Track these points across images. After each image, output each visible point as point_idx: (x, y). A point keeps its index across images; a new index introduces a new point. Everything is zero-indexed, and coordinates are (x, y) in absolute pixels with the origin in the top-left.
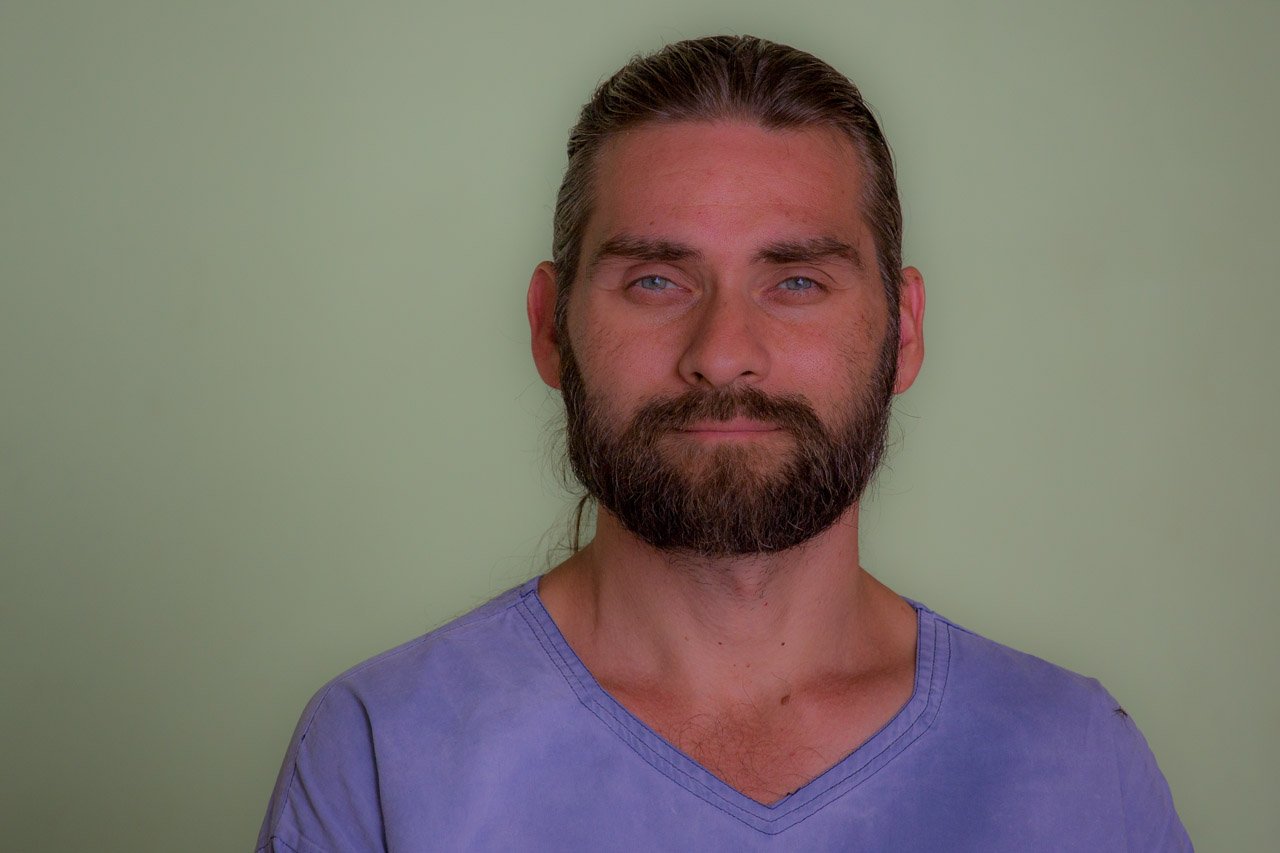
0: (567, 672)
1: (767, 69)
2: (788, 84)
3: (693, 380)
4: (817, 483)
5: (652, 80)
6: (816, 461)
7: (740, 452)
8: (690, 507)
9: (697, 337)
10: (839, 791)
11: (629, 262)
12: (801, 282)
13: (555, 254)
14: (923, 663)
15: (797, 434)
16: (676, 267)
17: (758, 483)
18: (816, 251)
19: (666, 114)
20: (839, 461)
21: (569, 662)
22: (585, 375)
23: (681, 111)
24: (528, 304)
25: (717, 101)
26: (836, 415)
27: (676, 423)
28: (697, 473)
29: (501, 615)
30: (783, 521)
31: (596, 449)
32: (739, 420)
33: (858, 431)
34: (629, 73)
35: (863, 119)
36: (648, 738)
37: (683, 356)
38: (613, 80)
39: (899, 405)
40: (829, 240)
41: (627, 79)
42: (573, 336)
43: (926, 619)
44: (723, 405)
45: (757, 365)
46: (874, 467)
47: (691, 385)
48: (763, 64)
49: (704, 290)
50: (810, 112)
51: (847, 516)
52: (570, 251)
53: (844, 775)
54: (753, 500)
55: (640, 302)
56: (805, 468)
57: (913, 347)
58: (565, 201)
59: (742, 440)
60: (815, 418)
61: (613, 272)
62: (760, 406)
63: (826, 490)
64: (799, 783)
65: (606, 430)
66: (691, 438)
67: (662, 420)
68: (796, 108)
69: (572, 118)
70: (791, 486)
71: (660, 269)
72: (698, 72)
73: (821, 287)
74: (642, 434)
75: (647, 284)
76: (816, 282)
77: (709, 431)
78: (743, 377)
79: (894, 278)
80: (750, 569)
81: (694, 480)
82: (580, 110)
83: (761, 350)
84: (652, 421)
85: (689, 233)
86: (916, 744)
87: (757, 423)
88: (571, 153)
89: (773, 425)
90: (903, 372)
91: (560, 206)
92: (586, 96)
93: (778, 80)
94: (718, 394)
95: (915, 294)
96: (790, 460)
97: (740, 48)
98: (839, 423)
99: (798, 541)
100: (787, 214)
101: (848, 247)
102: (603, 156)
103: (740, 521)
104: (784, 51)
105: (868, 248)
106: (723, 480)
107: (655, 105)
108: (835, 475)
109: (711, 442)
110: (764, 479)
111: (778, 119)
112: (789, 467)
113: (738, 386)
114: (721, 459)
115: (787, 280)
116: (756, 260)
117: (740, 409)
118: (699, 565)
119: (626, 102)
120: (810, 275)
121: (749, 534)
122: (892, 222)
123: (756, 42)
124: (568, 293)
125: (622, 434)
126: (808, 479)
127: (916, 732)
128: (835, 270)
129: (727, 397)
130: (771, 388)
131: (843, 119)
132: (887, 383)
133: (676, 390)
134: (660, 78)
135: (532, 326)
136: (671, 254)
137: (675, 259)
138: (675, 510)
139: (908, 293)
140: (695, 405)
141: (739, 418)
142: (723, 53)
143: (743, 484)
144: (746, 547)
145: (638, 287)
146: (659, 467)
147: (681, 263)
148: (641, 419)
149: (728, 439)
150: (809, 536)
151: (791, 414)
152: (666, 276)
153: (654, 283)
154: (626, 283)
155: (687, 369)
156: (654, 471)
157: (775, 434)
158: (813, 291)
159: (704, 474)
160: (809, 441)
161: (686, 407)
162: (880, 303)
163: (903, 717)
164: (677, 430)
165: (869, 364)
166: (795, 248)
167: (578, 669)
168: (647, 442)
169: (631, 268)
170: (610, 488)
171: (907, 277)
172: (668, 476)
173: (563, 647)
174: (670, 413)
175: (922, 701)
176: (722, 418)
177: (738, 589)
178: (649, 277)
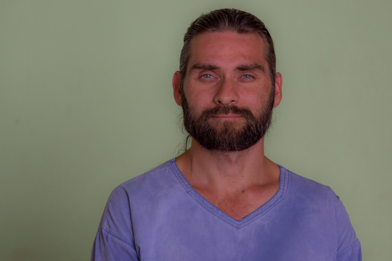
0: (183, 184)
1: (239, 17)
2: (245, 22)
3: (218, 103)
4: (252, 131)
5: (207, 20)
6: (252, 125)
7: (231, 123)
8: (217, 138)
9: (219, 91)
10: (258, 217)
11: (200, 71)
12: (248, 76)
13: (180, 69)
14: (281, 182)
15: (247, 118)
16: (213, 72)
17: (236, 131)
18: (252, 67)
19: (210, 30)
20: (258, 125)
21: (184, 181)
22: (188, 102)
23: (214, 29)
24: (173, 82)
25: (225, 26)
26: (257, 113)
27: (213, 115)
28: (219, 128)
29: (165, 168)
30: (243, 142)
31: (191, 122)
32: (231, 114)
33: (264, 117)
34: (201, 19)
35: (265, 31)
36: (205, 202)
37: (215, 96)
38: (196, 21)
39: (275, 110)
40: (256, 64)
41: (200, 20)
42: (185, 91)
43: (282, 170)
44: (226, 110)
45: (235, 99)
46: (268, 127)
47: (217, 105)
48: (237, 16)
49: (221, 78)
50: (250, 29)
51: (261, 141)
52: (184, 68)
53: (260, 212)
54: (235, 136)
55: (203, 81)
56: (249, 128)
57: (279, 94)
58: (183, 54)
59: (231, 120)
60: (251, 113)
61: (196, 73)
62: (236, 110)
63: (255, 133)
64: (247, 214)
65: (194, 117)
66: (217, 119)
67: (209, 114)
68: (247, 28)
69: (185, 31)
70: (245, 132)
71: (209, 72)
72: (219, 18)
73: (253, 77)
74: (204, 118)
75: (205, 77)
76: (252, 76)
77: (222, 117)
78: (232, 102)
79: (274, 75)
80: (234, 155)
81: (218, 131)
82: (187, 29)
83: (237, 95)
84: (207, 114)
85: (217, 62)
86: (279, 204)
87: (235, 115)
88: (185, 41)
89: (240, 115)
90: (276, 101)
91: (181, 55)
92: (189, 26)
93: (241, 21)
94: (225, 107)
95: (279, 80)
96: (245, 125)
97: (231, 12)
98: (258, 115)
99: (247, 148)
100: (244, 57)
101: (261, 66)
102: (193, 42)
103: (231, 142)
104: (243, 12)
105: (267, 67)
106: (226, 131)
107: (208, 27)
108: (257, 129)
109: (223, 120)
110: (237, 130)
111: (241, 31)
112: (244, 127)
113: (230, 104)
114: (226, 125)
115: (244, 75)
116: (235, 70)
117: (231, 111)
118: (220, 154)
119: (200, 26)
120: (250, 74)
121: (233, 146)
122: (273, 60)
123: (236, 10)
124: (184, 79)
125: (198, 118)
126: (249, 130)
127: (279, 201)
128: (257, 72)
129: (227, 108)
130: (239, 105)
131: (259, 31)
132: (271, 105)
133: (213, 106)
134: (209, 20)
135: (174, 89)
136: (212, 68)
137: (213, 70)
138: (213, 139)
139: (277, 80)
140: (218, 110)
141: (230, 113)
142: (227, 13)
143: (232, 132)
144: (233, 149)
145: (203, 77)
146: (209, 127)
147: (214, 71)
148: (203, 114)
149: (228, 119)
150: (250, 146)
151: (245, 112)
152: (210, 74)
153: (207, 76)
154: (200, 76)
155: (216, 100)
156: (207, 128)
157: (240, 118)
158: (251, 78)
159: (221, 129)
160: (250, 120)
161: (216, 110)
162: (270, 82)
163: (276, 197)
164: (214, 117)
165: (266, 99)
166: (246, 67)
167: (186, 183)
168: (205, 120)
169: (201, 72)
170: (195, 133)
171: (277, 75)
172: (211, 130)
173: (182, 177)
174: (212, 112)
175: (281, 192)
176: (226, 113)
177: (230, 161)
178: (206, 74)
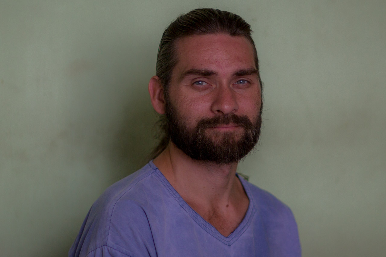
7: (231, 134)
9: (217, 99)
15: (245, 127)
37: (213, 105)
47: (215, 114)
56: (247, 137)
59: (231, 130)
60: (250, 122)
61: (188, 80)
66: (216, 129)
71: (202, 78)
77: (221, 127)
78: (232, 111)
83: (236, 103)
84: (204, 125)
85: (214, 67)
94: (225, 116)
96: (243, 135)
109: (223, 131)
115: (237, 82)
116: (233, 75)
117: (231, 121)
120: (246, 79)
126: (248, 140)
133: (210, 115)
140: (218, 120)
141: (231, 124)
145: (195, 85)
148: (199, 124)
149: (227, 130)
153: (199, 83)
154: (192, 83)
155: (214, 109)
157: (239, 128)
160: (248, 129)
161: (215, 120)
164: (212, 127)
168: (202, 131)
174: (210, 122)
176: (226, 123)
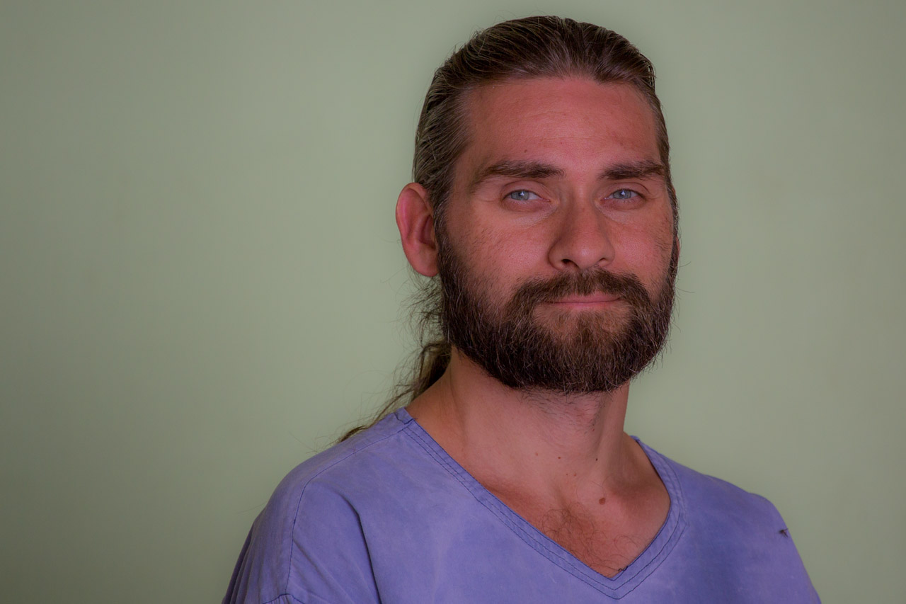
3: (562, 266)
6: (646, 322)
7: (597, 317)
9: (563, 234)
15: (631, 302)
17: (612, 339)
18: (643, 170)
26: (654, 289)
27: (550, 298)
28: (566, 333)
29: (395, 436)
30: (627, 366)
37: (552, 248)
44: (586, 283)
47: (560, 269)
54: (609, 352)
59: (597, 308)
62: (611, 283)
66: (558, 308)
67: (540, 296)
71: (528, 185)
73: (640, 196)
74: (523, 306)
76: (636, 193)
77: (572, 302)
78: (599, 262)
83: (608, 243)
84: (531, 296)
86: (683, 536)
94: (581, 275)
96: (628, 321)
98: (656, 294)
103: (599, 367)
106: (586, 338)
108: (655, 331)
109: (576, 311)
110: (614, 336)
114: (585, 322)
115: (613, 194)
116: (602, 177)
117: (598, 285)
118: (548, 400)
119: (494, 64)
120: (632, 188)
127: (681, 528)
128: (651, 184)
129: (588, 277)
141: (597, 293)
143: (600, 340)
146: (535, 329)
148: (520, 295)
149: (588, 307)
155: (557, 257)
158: (637, 199)
159: (571, 333)
164: (550, 302)
166: (629, 168)
168: (527, 312)
169: (507, 184)
178: (516, 191)
